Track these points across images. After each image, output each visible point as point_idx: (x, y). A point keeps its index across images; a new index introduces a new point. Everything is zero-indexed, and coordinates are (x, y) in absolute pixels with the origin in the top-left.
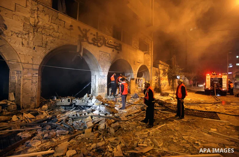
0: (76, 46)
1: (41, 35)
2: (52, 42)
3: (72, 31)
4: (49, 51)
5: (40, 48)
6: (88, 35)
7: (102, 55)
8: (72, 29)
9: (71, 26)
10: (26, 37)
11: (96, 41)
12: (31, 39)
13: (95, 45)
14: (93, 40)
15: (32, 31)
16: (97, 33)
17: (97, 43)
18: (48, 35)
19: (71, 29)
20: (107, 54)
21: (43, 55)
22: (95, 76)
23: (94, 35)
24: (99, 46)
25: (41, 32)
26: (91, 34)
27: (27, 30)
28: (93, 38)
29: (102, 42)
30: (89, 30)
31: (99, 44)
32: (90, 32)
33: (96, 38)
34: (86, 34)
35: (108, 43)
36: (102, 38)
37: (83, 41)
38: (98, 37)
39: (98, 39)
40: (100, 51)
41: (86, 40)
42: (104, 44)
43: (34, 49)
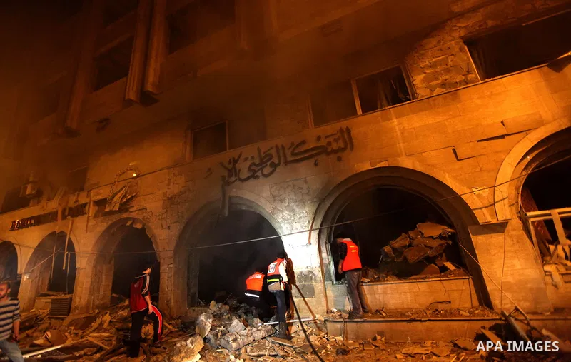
1: (177, 206)
2: (187, 210)
3: (211, 176)
4: (183, 225)
5: (175, 225)
6: (240, 165)
7: (282, 191)
9: (209, 169)
10: (165, 216)
11: (257, 168)
12: (168, 217)
15: (169, 206)
17: (262, 169)
18: (184, 201)
20: (294, 182)
23: (253, 158)
24: (267, 176)
25: (177, 202)
26: (246, 159)
27: (166, 207)
28: (250, 166)
29: (276, 161)
30: (239, 157)
31: (266, 171)
32: (242, 157)
33: (257, 161)
34: (234, 167)
35: (293, 154)
36: (273, 152)
37: (229, 183)
38: (263, 156)
39: (264, 161)
40: (272, 186)
41: (235, 178)
42: (282, 162)
43: (169, 229)
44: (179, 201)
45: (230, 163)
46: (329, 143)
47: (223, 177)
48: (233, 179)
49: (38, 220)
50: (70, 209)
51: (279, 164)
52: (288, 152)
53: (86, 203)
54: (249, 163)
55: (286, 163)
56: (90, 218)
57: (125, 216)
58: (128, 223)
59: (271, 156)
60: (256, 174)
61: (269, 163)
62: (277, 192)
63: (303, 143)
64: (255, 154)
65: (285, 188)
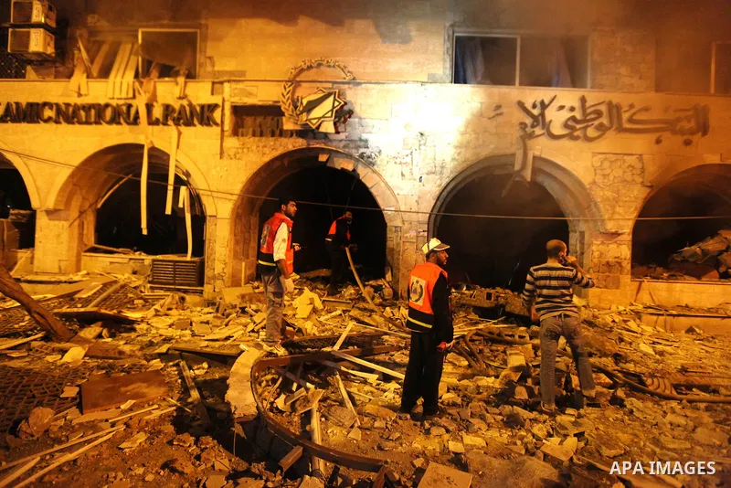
0: (513, 155)
1: (432, 150)
3: (500, 119)
4: (447, 179)
5: (431, 176)
6: (551, 114)
7: (606, 164)
8: (501, 114)
9: (498, 107)
10: (408, 160)
11: (578, 126)
12: (415, 163)
13: (577, 138)
14: (566, 125)
15: (416, 147)
16: (583, 100)
17: (584, 129)
18: (446, 145)
19: (498, 115)
20: (625, 157)
21: (436, 191)
22: (582, 234)
23: (572, 109)
24: (590, 140)
26: (562, 108)
27: (409, 147)
28: (569, 119)
29: (606, 123)
30: (551, 102)
31: (591, 132)
32: (557, 104)
33: (578, 115)
34: (542, 115)
35: (631, 120)
36: (603, 108)
37: (532, 136)
38: (589, 111)
39: (588, 118)
40: (595, 154)
41: (542, 132)
42: (614, 128)
43: (420, 181)
44: (436, 142)
45: (534, 106)
46: (678, 120)
47: (523, 125)
48: (538, 131)
49: (68, 115)
50: (167, 108)
51: (610, 128)
52: (625, 116)
53: (216, 106)
54: (565, 115)
55: (621, 130)
56: (226, 134)
57: (315, 145)
58: (323, 158)
59: (599, 114)
60: (576, 134)
61: (596, 123)
62: (599, 164)
63: (646, 109)
64: (577, 104)
65: (611, 162)
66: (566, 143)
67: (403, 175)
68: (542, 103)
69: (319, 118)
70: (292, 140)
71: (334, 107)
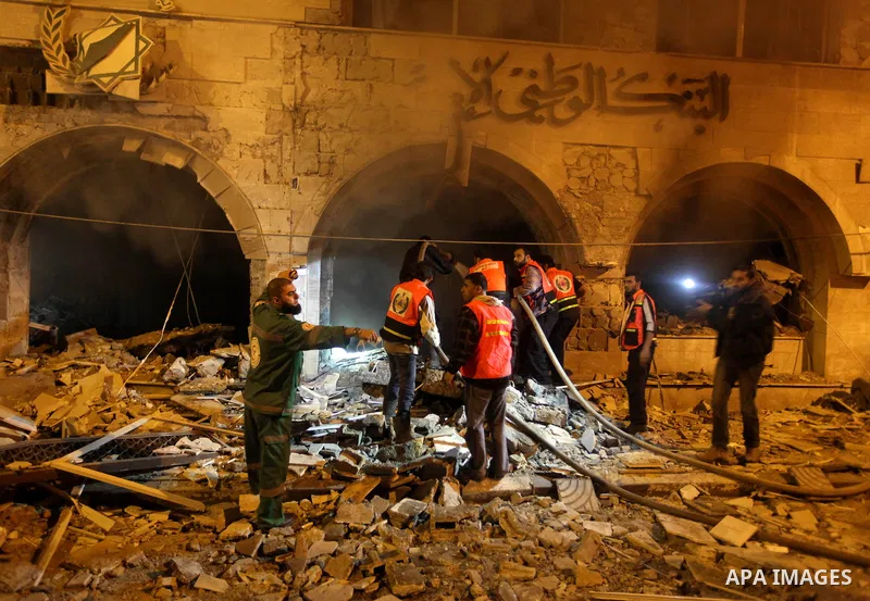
0: (442, 145)
1: (314, 134)
2: (348, 151)
3: (424, 87)
4: (338, 184)
5: (310, 178)
6: (500, 81)
7: (585, 162)
8: (423, 79)
9: (418, 68)
10: (274, 150)
11: (542, 102)
12: (286, 156)
13: (540, 120)
14: (524, 100)
15: (288, 129)
16: (550, 60)
17: (551, 106)
18: (336, 127)
19: (417, 80)
20: (612, 151)
21: (320, 202)
23: (533, 74)
24: (557, 123)
25: (316, 123)
26: (517, 72)
27: (276, 129)
28: (528, 90)
29: (583, 97)
30: (501, 61)
31: (561, 112)
32: (510, 65)
33: (542, 85)
34: (488, 81)
35: (619, 95)
36: (579, 74)
37: (472, 115)
38: (556, 79)
39: (557, 88)
40: (567, 145)
41: (489, 108)
42: (595, 105)
43: (295, 186)
44: (321, 123)
45: (476, 68)
46: (688, 95)
47: (458, 97)
48: (480, 108)
51: (587, 106)
52: (611, 88)
54: (523, 83)
55: (604, 108)
57: (114, 121)
58: (131, 146)
59: (573, 82)
60: (538, 113)
61: (569, 97)
62: (575, 160)
63: (643, 77)
64: (540, 66)
65: (593, 158)
66: (525, 127)
67: (266, 176)
68: (487, 62)
69: (115, 75)
70: (72, 112)
71: (138, 53)
